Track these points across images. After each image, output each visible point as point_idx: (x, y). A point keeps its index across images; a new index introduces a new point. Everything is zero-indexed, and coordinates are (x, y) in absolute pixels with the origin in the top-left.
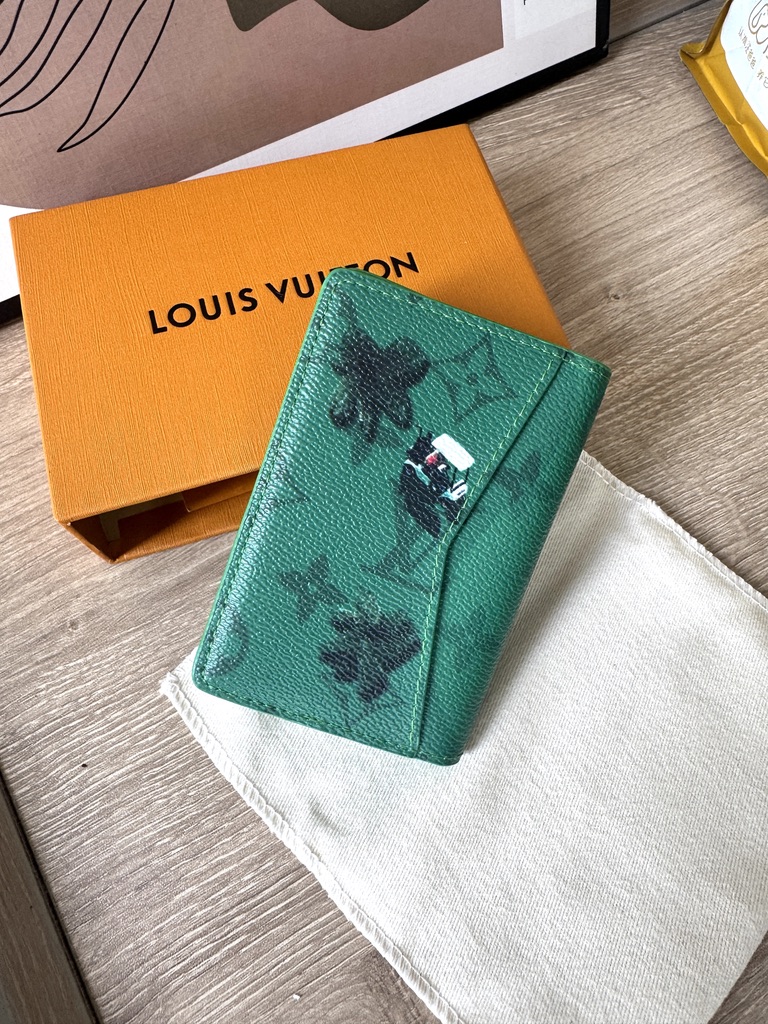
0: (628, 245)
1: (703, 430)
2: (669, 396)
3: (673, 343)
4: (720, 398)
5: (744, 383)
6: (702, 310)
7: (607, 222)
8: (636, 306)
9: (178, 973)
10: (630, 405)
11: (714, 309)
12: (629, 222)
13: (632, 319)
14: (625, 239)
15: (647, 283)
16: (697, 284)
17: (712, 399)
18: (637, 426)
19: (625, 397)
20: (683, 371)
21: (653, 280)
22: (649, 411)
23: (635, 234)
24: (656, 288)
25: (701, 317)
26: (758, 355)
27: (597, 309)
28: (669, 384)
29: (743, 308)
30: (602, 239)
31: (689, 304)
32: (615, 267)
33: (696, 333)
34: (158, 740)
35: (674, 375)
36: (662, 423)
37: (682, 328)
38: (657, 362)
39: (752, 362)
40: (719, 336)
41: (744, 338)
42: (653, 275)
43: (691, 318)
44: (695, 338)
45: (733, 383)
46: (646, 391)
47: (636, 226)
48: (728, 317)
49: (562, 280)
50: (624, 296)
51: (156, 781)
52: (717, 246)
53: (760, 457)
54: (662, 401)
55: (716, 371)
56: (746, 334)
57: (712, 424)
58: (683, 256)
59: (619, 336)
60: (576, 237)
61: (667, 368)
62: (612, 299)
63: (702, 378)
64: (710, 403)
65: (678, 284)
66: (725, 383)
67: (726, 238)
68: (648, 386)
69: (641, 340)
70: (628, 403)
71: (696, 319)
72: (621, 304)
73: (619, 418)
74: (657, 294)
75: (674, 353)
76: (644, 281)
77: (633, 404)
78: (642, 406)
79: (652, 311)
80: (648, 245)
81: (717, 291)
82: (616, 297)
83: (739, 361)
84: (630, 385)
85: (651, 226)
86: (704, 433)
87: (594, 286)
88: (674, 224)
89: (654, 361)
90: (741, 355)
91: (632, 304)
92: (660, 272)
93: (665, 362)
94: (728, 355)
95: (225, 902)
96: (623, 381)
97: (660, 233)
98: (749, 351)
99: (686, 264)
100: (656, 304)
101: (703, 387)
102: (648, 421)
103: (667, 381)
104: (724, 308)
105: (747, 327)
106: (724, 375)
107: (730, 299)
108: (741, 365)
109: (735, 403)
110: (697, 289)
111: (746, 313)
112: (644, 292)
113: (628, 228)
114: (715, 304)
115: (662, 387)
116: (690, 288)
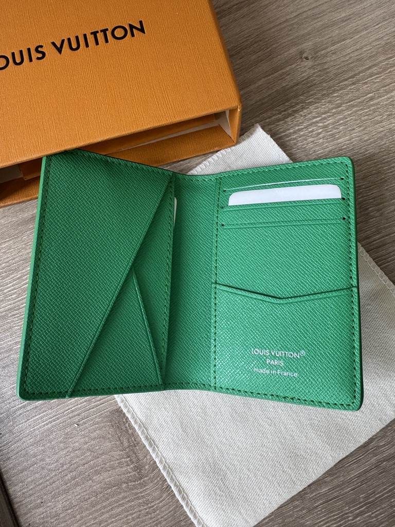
0: (321, 23)
2: (329, 124)
3: (337, 90)
4: (360, 127)
5: (378, 118)
6: (360, 69)
7: (309, 7)
8: (319, 64)
10: (303, 129)
11: (370, 68)
12: (324, 8)
13: (314, 73)
14: (319, 20)
15: (328, 50)
16: (360, 51)
17: (355, 127)
18: (305, 142)
19: (301, 123)
20: (340, 108)
21: (333, 48)
22: (314, 133)
23: (327, 16)
24: (333, 53)
25: (359, 73)
26: (391, 100)
27: (293, 66)
28: (330, 116)
29: (388, 68)
30: (305, 18)
31: (352, 65)
32: (310, 38)
33: (354, 84)
35: (334, 111)
36: (321, 141)
37: (346, 80)
38: (325, 102)
39: (386, 105)
40: (368, 87)
41: (385, 88)
42: (333, 44)
43: (353, 73)
44: (352, 87)
45: (370, 118)
46: (314, 120)
47: (328, 10)
48: (376, 74)
49: (274, 46)
50: (312, 58)
52: (380, 25)
53: (378, 165)
54: (324, 127)
55: (361, 109)
56: (385, 86)
57: (352, 143)
58: (357, 32)
59: (304, 84)
60: (288, 17)
61: (331, 106)
62: (304, 60)
63: (351, 113)
64: (354, 129)
65: (349, 51)
66: (366, 117)
67: (387, 20)
68: (316, 117)
69: (318, 87)
70: (302, 127)
71: (355, 75)
72: (309, 63)
73: (294, 137)
74: (334, 57)
75: (337, 97)
76: (327, 48)
77: (305, 128)
78: (310, 130)
79: (328, 68)
80: (334, 24)
81: (373, 56)
82: (307, 58)
83: (378, 104)
84: (305, 116)
85: (339, 10)
86: (346, 148)
87: (293, 50)
88: (354, 10)
89: (323, 101)
90: (379, 100)
91: (316, 64)
92: (338, 42)
93: (330, 102)
94: (371, 99)
96: (301, 113)
97: (343, 15)
98: (386, 97)
99: (356, 37)
100: (332, 63)
101: (351, 119)
102: (312, 139)
103: (329, 114)
104: (376, 68)
105: (388, 81)
106: (366, 112)
107: (381, 62)
108: (379, 106)
109: (369, 131)
110: (360, 54)
111: (390, 72)
112: (325, 56)
113: (324, 11)
114: (370, 65)
115: (325, 118)
116: (356, 54)
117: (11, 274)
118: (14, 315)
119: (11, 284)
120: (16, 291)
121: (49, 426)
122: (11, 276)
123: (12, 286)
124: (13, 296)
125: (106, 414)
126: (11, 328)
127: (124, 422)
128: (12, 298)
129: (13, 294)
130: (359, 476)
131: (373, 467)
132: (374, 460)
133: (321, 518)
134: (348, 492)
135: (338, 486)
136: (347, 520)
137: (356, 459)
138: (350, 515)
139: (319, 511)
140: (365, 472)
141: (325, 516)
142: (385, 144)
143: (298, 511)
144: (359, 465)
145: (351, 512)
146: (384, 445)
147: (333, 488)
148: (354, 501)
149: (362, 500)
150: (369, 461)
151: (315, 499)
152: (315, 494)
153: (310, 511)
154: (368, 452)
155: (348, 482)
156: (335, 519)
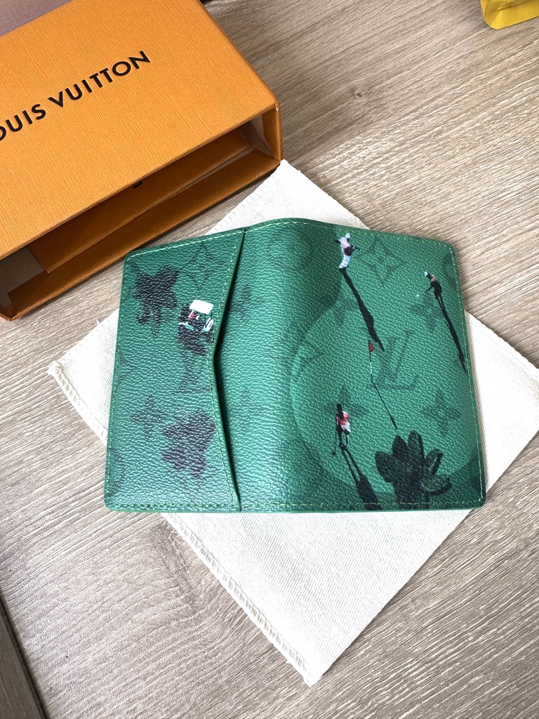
0: (372, 57)
1: (414, 188)
2: (393, 164)
3: (399, 127)
4: (430, 164)
5: (450, 153)
6: (423, 102)
7: (358, 41)
8: (374, 101)
9: (35, 535)
10: (362, 172)
11: (433, 100)
12: (374, 40)
13: (369, 111)
14: (370, 53)
15: (384, 84)
16: (421, 83)
17: (424, 165)
18: (366, 186)
19: (359, 166)
20: (405, 146)
21: (388, 82)
22: (376, 175)
23: (378, 49)
24: (390, 88)
25: (422, 106)
26: (462, 132)
27: (345, 105)
28: (393, 155)
29: (455, 98)
30: (354, 53)
31: (413, 98)
32: (361, 73)
33: (417, 118)
34: (27, 396)
35: (397, 149)
36: (385, 183)
37: (407, 115)
38: (386, 140)
39: (457, 138)
40: (434, 120)
41: (454, 120)
42: (389, 78)
43: (415, 107)
44: (415, 122)
45: (440, 153)
46: (375, 161)
47: (380, 43)
48: (442, 106)
49: (320, 85)
50: (365, 94)
51: (25, 422)
52: (440, 53)
53: (455, 205)
54: (386, 168)
55: (429, 145)
56: (455, 118)
57: (422, 183)
58: (414, 62)
59: (359, 123)
60: (334, 53)
61: (392, 144)
62: (357, 97)
63: (418, 151)
64: (423, 167)
65: (407, 83)
66: (435, 154)
67: (447, 48)
68: (377, 158)
69: (375, 125)
70: (362, 170)
71: (418, 108)
72: (364, 100)
73: (354, 181)
74: (391, 92)
75: (400, 133)
76: (382, 82)
77: (365, 171)
78: (371, 172)
79: (386, 104)
80: (387, 56)
81: (436, 87)
82: (360, 95)
83: (448, 137)
84: (364, 157)
85: (392, 42)
86: (415, 189)
87: (343, 88)
88: (409, 40)
89: (383, 140)
90: (450, 132)
91: (371, 100)
92: (395, 75)
93: (391, 140)
94: (439, 133)
95: (66, 494)
96: (359, 155)
97: (397, 46)
98: (456, 129)
99: (414, 69)
100: (389, 98)
101: (418, 157)
102: (375, 183)
103: (391, 153)
104: (440, 99)
105: (456, 112)
106: (435, 148)
107: (445, 92)
108: (449, 140)
109: (441, 167)
110: (421, 86)
111: (457, 102)
112: (381, 91)
113: (374, 44)
114: (433, 96)
115: (387, 158)
116: (416, 86)
117: (20, 369)
118: (24, 419)
119: (20, 381)
120: (25, 388)
121: (73, 554)
122: (19, 372)
123: (21, 383)
124: (23, 396)
125: (146, 532)
126: (20, 434)
127: (169, 541)
128: (21, 398)
129: (23, 393)
130: (475, 582)
131: (492, 568)
132: (491, 559)
133: (432, 641)
134: (464, 604)
135: (451, 597)
136: (466, 641)
137: (469, 560)
138: (470, 634)
139: (429, 633)
140: (483, 576)
141: (437, 639)
142: (461, 180)
143: (402, 635)
144: (474, 568)
145: (471, 630)
146: (502, 539)
147: (445, 601)
148: (472, 615)
149: (482, 613)
150: (486, 561)
151: (421, 618)
152: (421, 611)
153: (418, 633)
154: (484, 550)
155: (463, 591)
156: (451, 642)
